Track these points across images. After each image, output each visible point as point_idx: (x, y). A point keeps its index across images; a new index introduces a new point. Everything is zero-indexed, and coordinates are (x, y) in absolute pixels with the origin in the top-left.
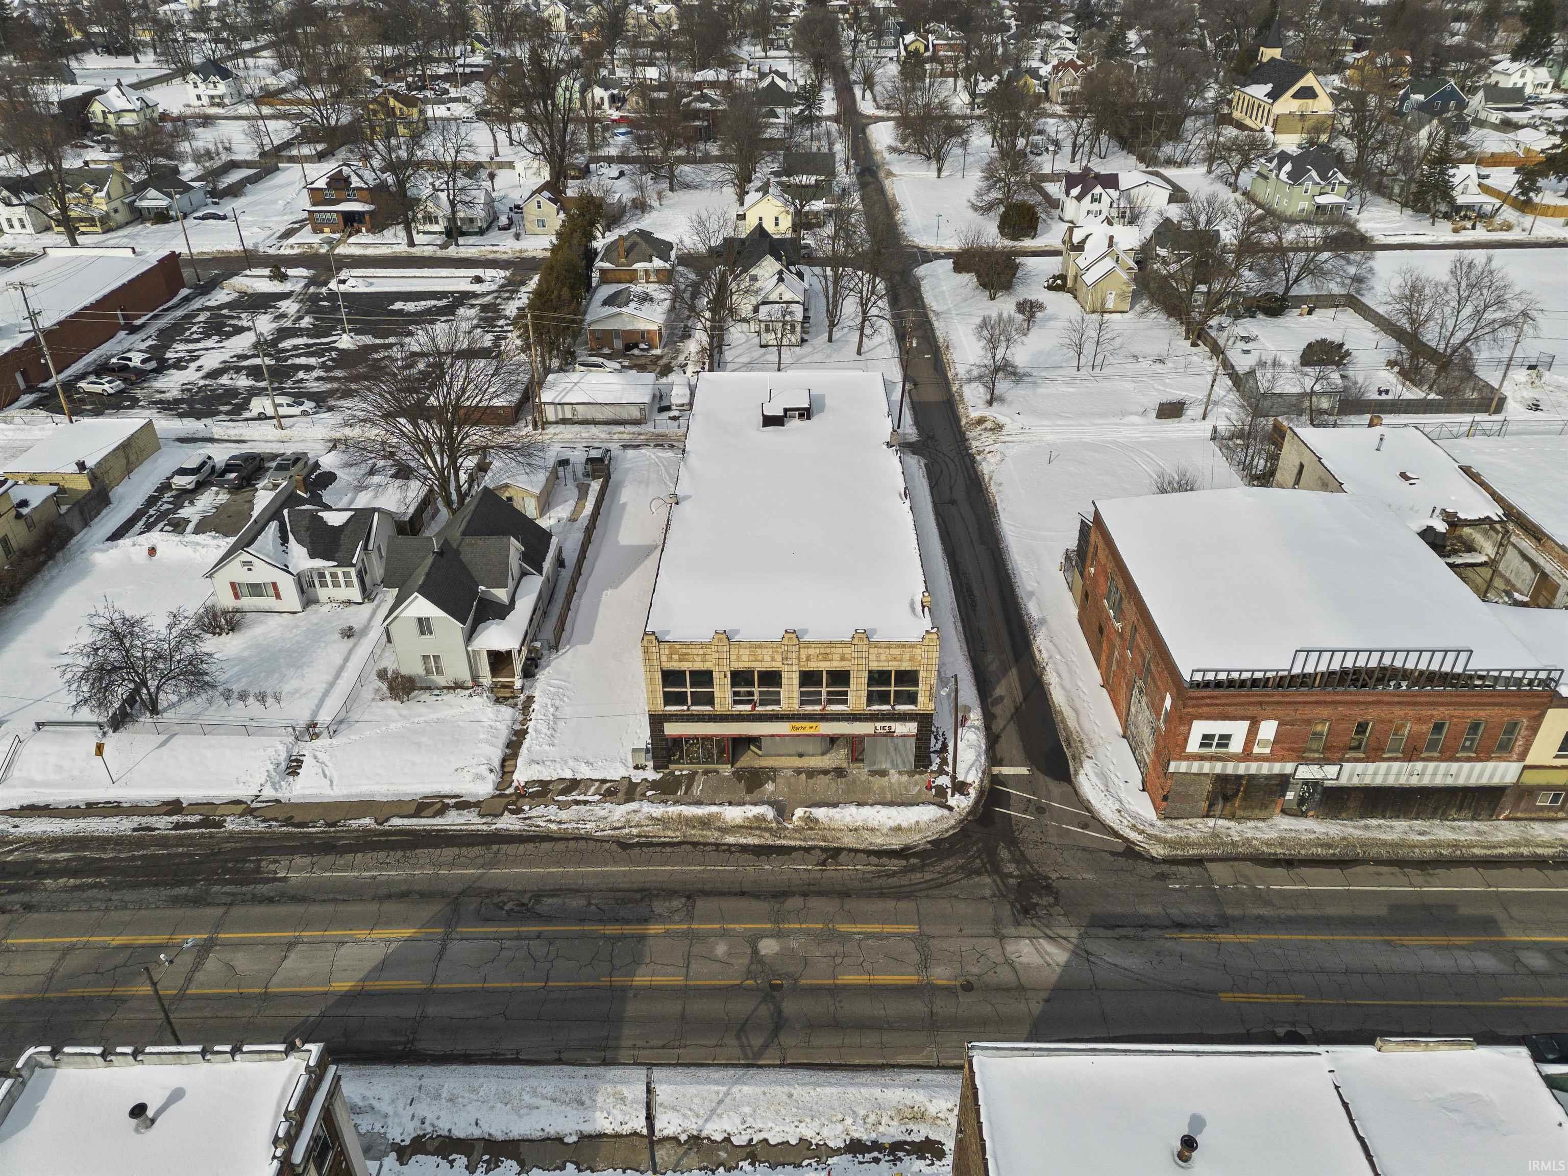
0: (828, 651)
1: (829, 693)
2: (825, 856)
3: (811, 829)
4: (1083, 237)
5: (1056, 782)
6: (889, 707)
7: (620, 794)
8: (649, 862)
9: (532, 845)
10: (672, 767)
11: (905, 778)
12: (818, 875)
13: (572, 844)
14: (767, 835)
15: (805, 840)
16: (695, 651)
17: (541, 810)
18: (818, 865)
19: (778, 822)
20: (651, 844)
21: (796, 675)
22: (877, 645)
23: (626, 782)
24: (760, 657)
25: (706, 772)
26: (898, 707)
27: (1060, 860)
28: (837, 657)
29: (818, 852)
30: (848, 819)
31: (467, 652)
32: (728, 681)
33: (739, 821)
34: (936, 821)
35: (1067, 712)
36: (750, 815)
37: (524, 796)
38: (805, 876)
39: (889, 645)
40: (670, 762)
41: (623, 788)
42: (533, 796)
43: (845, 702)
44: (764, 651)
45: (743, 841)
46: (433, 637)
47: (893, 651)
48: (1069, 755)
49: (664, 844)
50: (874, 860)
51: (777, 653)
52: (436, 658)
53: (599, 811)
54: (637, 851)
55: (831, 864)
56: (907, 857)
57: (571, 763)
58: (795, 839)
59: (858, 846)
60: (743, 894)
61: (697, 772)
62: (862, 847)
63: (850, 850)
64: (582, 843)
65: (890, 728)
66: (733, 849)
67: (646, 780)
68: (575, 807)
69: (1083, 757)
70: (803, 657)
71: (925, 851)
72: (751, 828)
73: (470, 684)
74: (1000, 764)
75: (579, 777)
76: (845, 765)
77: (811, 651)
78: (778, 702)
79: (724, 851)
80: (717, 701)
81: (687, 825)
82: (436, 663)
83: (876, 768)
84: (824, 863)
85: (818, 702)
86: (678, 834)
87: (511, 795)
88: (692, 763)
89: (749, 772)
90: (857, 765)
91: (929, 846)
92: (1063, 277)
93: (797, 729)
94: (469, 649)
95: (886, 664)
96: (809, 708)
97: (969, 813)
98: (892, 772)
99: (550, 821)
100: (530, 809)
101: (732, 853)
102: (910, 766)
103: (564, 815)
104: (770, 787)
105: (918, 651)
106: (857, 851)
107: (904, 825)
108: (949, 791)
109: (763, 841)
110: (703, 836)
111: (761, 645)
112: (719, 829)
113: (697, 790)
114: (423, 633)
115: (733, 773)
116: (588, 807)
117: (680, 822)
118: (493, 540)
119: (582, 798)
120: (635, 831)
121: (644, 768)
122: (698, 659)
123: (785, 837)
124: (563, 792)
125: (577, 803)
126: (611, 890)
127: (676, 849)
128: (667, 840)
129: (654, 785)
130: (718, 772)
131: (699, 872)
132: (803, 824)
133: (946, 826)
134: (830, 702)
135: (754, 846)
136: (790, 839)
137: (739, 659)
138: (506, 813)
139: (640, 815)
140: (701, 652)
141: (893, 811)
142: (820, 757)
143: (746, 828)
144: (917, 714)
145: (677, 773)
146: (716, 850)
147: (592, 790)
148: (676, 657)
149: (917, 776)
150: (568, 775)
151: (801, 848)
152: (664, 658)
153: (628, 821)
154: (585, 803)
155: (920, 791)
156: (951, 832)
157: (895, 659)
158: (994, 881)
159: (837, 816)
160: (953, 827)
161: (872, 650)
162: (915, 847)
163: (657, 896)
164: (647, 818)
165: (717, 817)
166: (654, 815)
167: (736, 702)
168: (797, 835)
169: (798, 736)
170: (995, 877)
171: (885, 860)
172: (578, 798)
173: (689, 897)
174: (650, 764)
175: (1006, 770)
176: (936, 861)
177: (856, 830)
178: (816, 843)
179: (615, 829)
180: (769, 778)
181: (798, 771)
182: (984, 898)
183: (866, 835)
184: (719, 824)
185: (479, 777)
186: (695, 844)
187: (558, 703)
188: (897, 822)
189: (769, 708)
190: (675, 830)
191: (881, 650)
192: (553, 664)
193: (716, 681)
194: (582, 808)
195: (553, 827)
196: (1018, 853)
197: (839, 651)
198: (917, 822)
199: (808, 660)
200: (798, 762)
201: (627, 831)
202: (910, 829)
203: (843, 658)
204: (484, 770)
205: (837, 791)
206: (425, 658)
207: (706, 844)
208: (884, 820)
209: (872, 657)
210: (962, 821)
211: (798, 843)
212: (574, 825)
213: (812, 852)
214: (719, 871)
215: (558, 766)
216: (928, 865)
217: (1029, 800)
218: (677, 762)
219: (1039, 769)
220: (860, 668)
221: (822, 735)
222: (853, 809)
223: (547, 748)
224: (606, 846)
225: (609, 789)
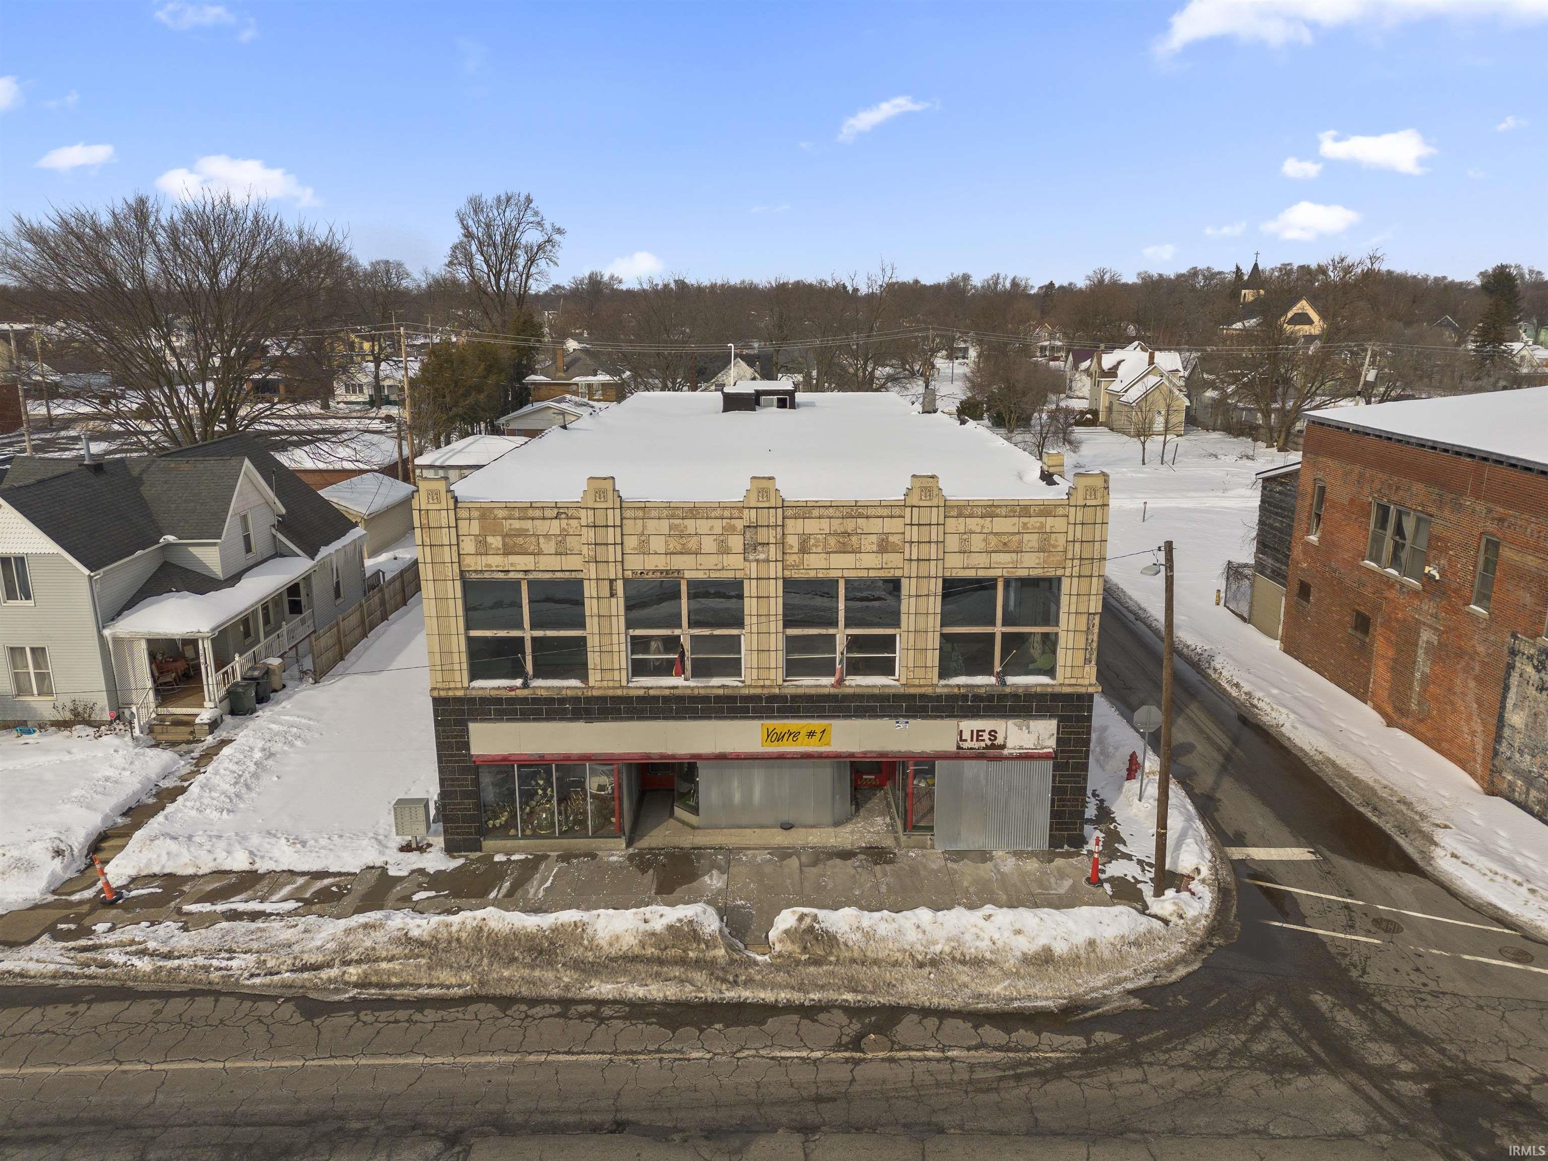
0: (850, 525)
1: (854, 643)
2: (856, 1026)
3: (817, 962)
4: (1115, 363)
5: (1392, 875)
6: (992, 680)
7: (346, 901)
8: (367, 1048)
9: (67, 1008)
10: (489, 844)
11: (1032, 865)
12: (843, 1073)
13: (177, 1005)
14: (700, 977)
15: (801, 988)
16: (542, 527)
17: (137, 932)
18: (839, 1046)
19: (730, 947)
20: (390, 1003)
21: (775, 589)
22: (963, 510)
23: (374, 875)
24: (693, 544)
25: (566, 857)
26: (1011, 680)
27: (1506, 1032)
28: (869, 544)
29: (840, 1018)
30: (912, 936)
31: (101, 637)
32: (618, 605)
33: (629, 942)
34: (1137, 944)
35: (1343, 759)
36: (658, 925)
37: (112, 904)
38: (804, 1076)
39: (990, 510)
40: (485, 832)
41: (360, 889)
42: (131, 905)
43: (887, 668)
44: (703, 525)
45: (636, 991)
46: (30, 603)
47: (1002, 525)
48: (1388, 828)
49: (422, 1004)
50: (992, 1034)
51: (730, 530)
52: (39, 653)
53: (279, 931)
54: (344, 1019)
55: (876, 1047)
56: (1086, 1028)
57: (255, 840)
58: (774, 986)
59: (945, 1002)
60: (619, 1127)
61: (546, 857)
62: (957, 1002)
63: (926, 1012)
64: (205, 1004)
65: (993, 734)
66: (607, 1011)
67: (422, 871)
68: (225, 925)
69: (1425, 827)
70: (793, 541)
71: (1126, 1012)
72: (661, 962)
73: (107, 717)
74: (1240, 840)
75: (262, 867)
76: (889, 842)
77: (811, 526)
78: (733, 668)
79: (582, 1017)
80: (593, 659)
81: (494, 955)
82: (37, 665)
83: (961, 847)
84: (856, 1043)
85: (826, 668)
86: (467, 976)
87: (81, 903)
88: (535, 836)
89: (671, 856)
90: (917, 837)
91: (1134, 1002)
92: (1095, 413)
93: (780, 738)
94: (107, 632)
95: (982, 560)
96: (807, 683)
97: (1211, 931)
98: (998, 854)
99: (143, 953)
100: (111, 930)
101: (602, 1020)
102: (1041, 841)
103: (184, 941)
104: (714, 881)
105: (1058, 524)
106: (943, 1014)
107: (1060, 948)
108: (1147, 890)
109: (688, 993)
110: (532, 982)
111: (694, 511)
112: (577, 965)
113: (536, 889)
114: (11, 594)
115: (631, 858)
116: (259, 924)
117: (476, 949)
118: (212, 464)
119: (255, 906)
120: (354, 973)
121: (421, 849)
122: (549, 547)
123: (749, 982)
124: (212, 897)
125: (234, 916)
126: (230, 1122)
127: (452, 1013)
128: (435, 991)
129: (436, 880)
130: (593, 856)
131: (502, 1068)
132: (796, 949)
133: (1162, 956)
134: (855, 668)
135: (666, 1003)
136: (763, 986)
137: (643, 550)
138: (45, 937)
139: (379, 936)
140: (555, 527)
141: (1026, 917)
142: (831, 830)
143: (649, 961)
144: (1056, 697)
145: (498, 858)
146: (562, 1015)
147: (286, 891)
148: (495, 541)
149: (1059, 862)
150: (239, 862)
151: (790, 1008)
152: (468, 546)
153: (345, 949)
154: (254, 916)
155: (1073, 888)
156: (1181, 971)
157: (1005, 548)
158: (1355, 1089)
159: (883, 929)
160: (1182, 960)
161: (952, 524)
162: (1097, 1003)
163: (359, 1135)
164: (397, 941)
165: (576, 933)
166: (415, 933)
167: (639, 668)
168: (781, 977)
169: (782, 757)
170: (1353, 1077)
171: (1023, 1035)
172: (241, 907)
173: (452, 1139)
174: (439, 842)
175: (1259, 854)
176: (1168, 1038)
177: (935, 962)
178: (832, 995)
179: (305, 968)
180: (714, 865)
181: (784, 853)
182: (1347, 1136)
183: (964, 975)
184: (576, 952)
185: (26, 866)
186: (505, 1002)
187: (277, 747)
188: (1042, 941)
189: (716, 681)
190: (460, 968)
191: (973, 524)
192: (297, 697)
193: (591, 607)
194: (243, 926)
195: (144, 965)
196: (1379, 1016)
197: (875, 525)
198: (1092, 943)
199: (804, 549)
200: (780, 838)
201: (334, 972)
202: (1074, 960)
203: (884, 547)
204: (40, 852)
205: (876, 886)
206: (16, 652)
207: (533, 1002)
208: (1005, 937)
209: (953, 543)
210: (1199, 948)
211: (784, 996)
212: (200, 960)
213: (822, 1017)
214: (557, 1068)
215: (222, 844)
216: (1148, 1047)
217: (1347, 906)
218: (503, 832)
219: (1332, 850)
220: (924, 568)
221: (837, 756)
222: (924, 915)
223: (215, 815)
224: (266, 1008)
225: (327, 888)
